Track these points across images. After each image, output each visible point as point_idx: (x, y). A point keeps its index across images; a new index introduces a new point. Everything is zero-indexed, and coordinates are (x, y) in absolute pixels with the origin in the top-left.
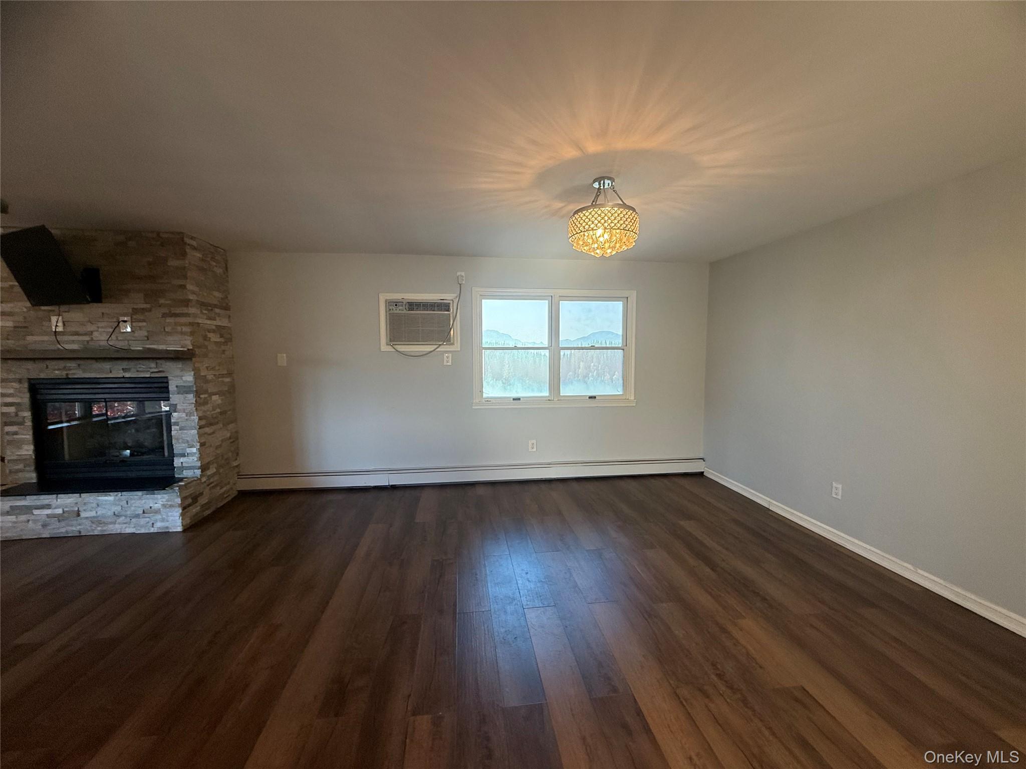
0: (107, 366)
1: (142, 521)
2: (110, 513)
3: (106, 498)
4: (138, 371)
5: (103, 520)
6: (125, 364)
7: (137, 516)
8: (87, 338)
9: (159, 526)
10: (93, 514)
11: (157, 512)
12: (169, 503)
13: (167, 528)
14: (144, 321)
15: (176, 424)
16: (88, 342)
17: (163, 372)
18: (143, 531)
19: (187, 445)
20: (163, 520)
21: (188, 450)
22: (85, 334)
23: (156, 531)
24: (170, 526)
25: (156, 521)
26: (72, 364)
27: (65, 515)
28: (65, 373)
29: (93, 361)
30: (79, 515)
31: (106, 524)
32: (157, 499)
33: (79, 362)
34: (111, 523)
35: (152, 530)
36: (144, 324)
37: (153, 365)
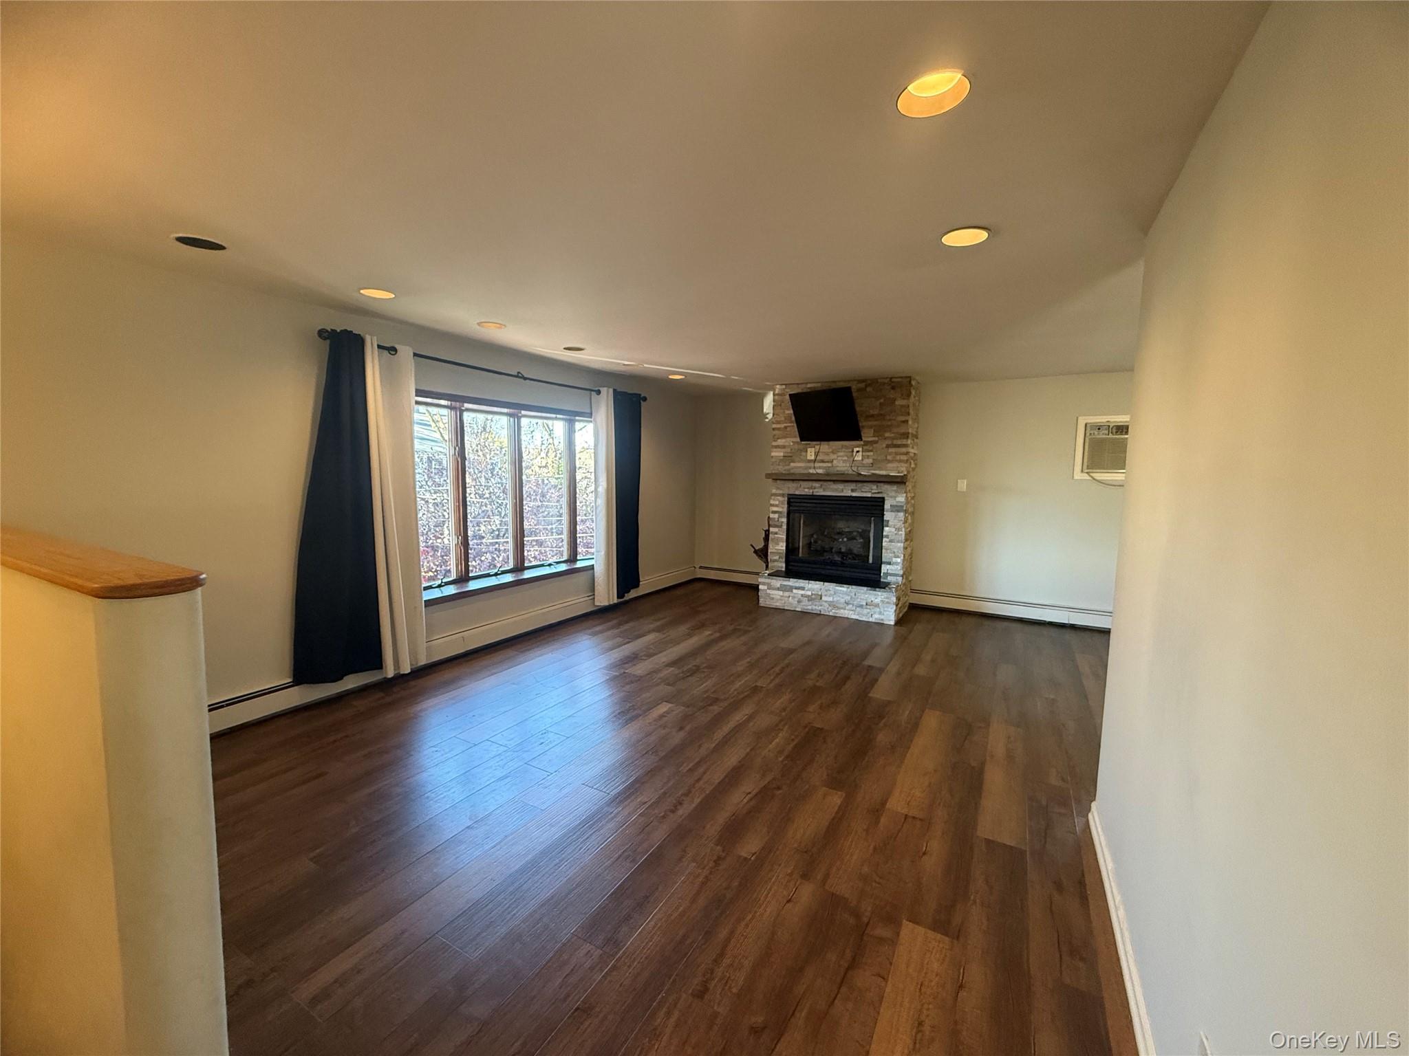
0: (840, 486)
1: (865, 611)
2: (843, 600)
3: (841, 588)
4: (862, 492)
5: (837, 605)
6: (853, 486)
7: (861, 606)
8: (830, 465)
9: (875, 618)
10: (831, 599)
11: (877, 606)
12: (887, 600)
13: (882, 620)
14: (871, 451)
15: (887, 536)
16: (829, 467)
17: (881, 493)
18: (864, 619)
19: (893, 555)
20: (880, 613)
21: (894, 560)
22: (828, 462)
23: (874, 621)
24: (885, 619)
25: (875, 613)
26: (817, 485)
27: (813, 596)
28: (811, 491)
29: (832, 483)
30: (821, 598)
31: (839, 608)
32: (878, 595)
33: (821, 483)
34: (842, 608)
35: (871, 620)
36: (872, 453)
37: (875, 487)
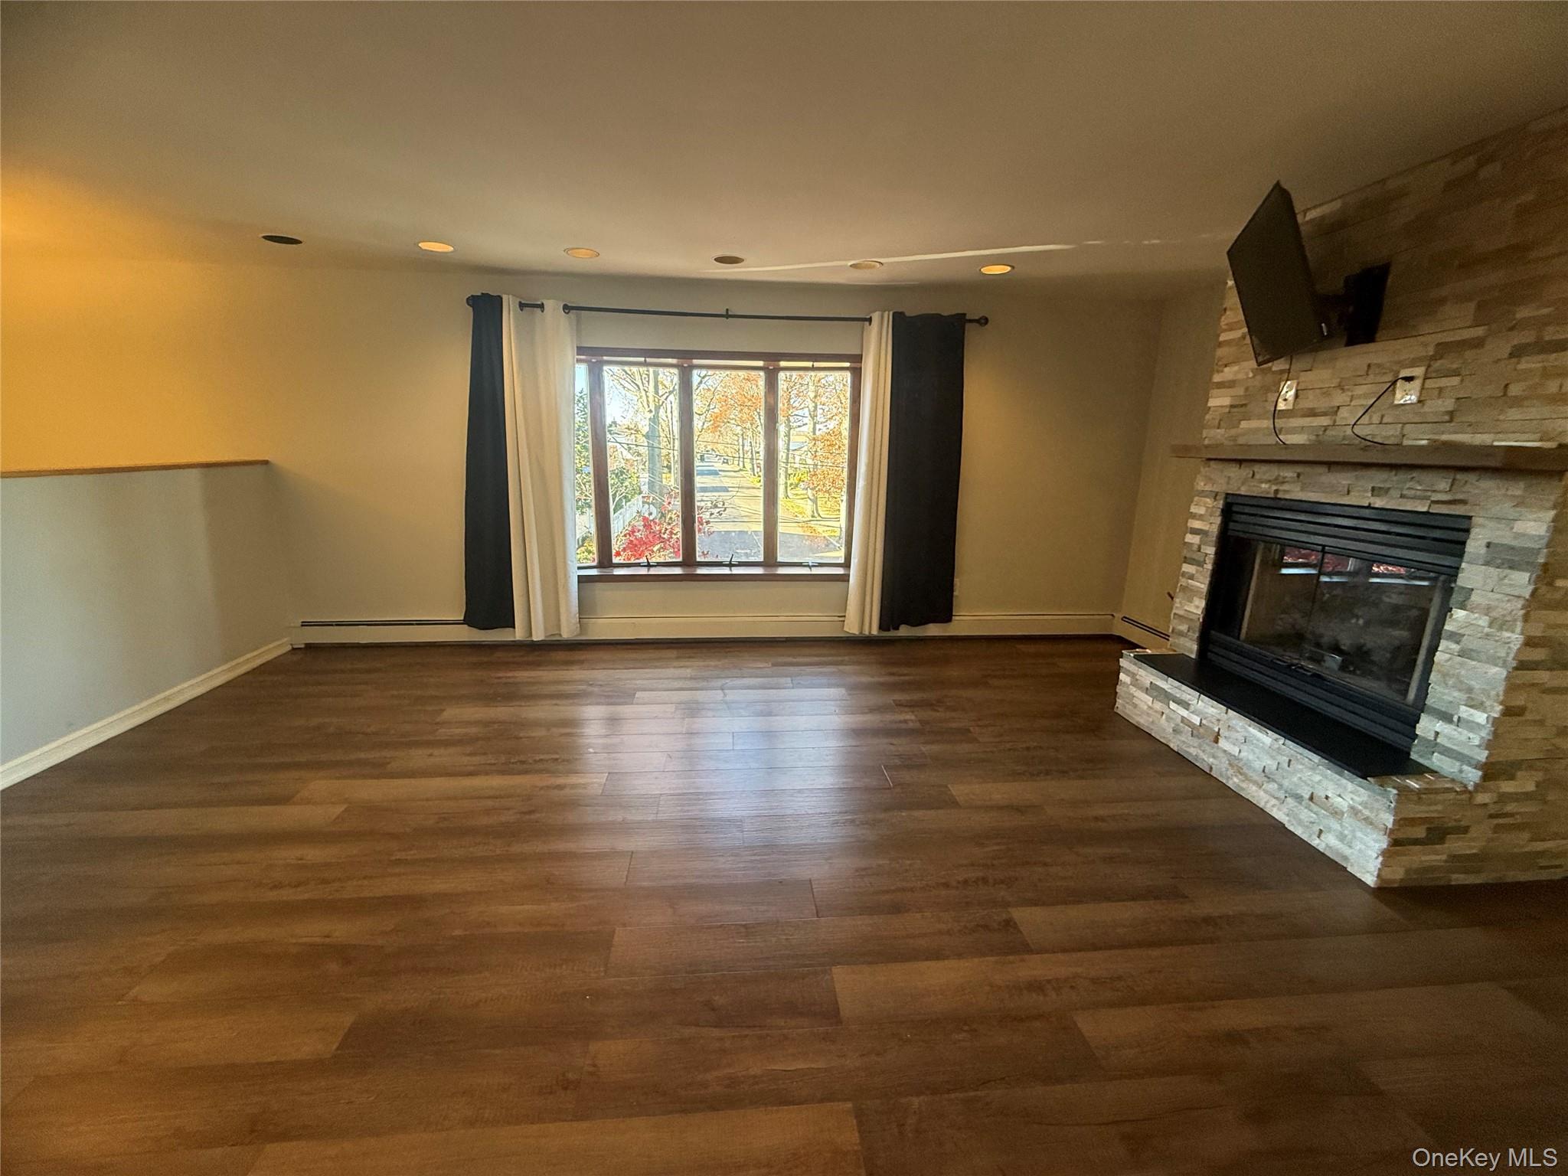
0: (1344, 479)
1: (1305, 815)
2: (1258, 765)
3: (1259, 735)
4: (1402, 496)
5: (1245, 770)
6: (1379, 478)
7: (1298, 798)
9: (1327, 843)
10: (1235, 751)
11: (1336, 813)
12: (1367, 813)
13: (1346, 858)
14: (1456, 373)
15: (1456, 637)
16: (1326, 428)
17: (1463, 502)
18: (1298, 831)
19: (1464, 696)
20: (1342, 837)
21: (1464, 712)
23: (1321, 848)
24: (1352, 859)
25: (1330, 830)
26: (1288, 473)
27: (1201, 730)
28: (1274, 488)
29: (1323, 469)
30: (1216, 741)
31: (1247, 778)
32: (1345, 788)
33: (1299, 469)
34: (1255, 783)
35: (1315, 842)
36: (1455, 381)
37: (1443, 484)
